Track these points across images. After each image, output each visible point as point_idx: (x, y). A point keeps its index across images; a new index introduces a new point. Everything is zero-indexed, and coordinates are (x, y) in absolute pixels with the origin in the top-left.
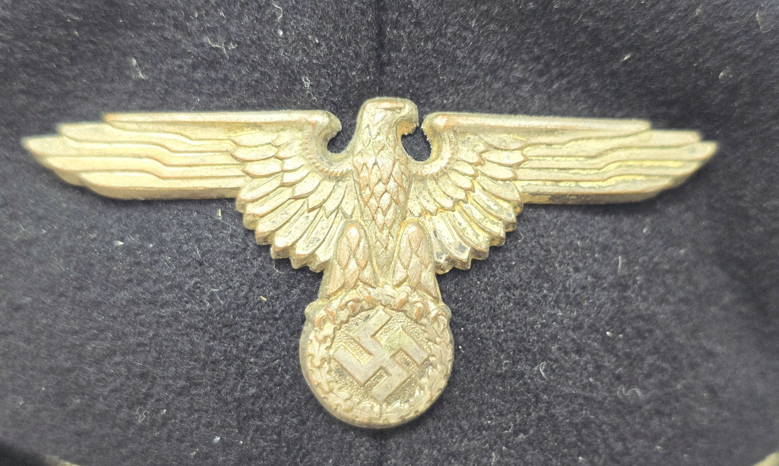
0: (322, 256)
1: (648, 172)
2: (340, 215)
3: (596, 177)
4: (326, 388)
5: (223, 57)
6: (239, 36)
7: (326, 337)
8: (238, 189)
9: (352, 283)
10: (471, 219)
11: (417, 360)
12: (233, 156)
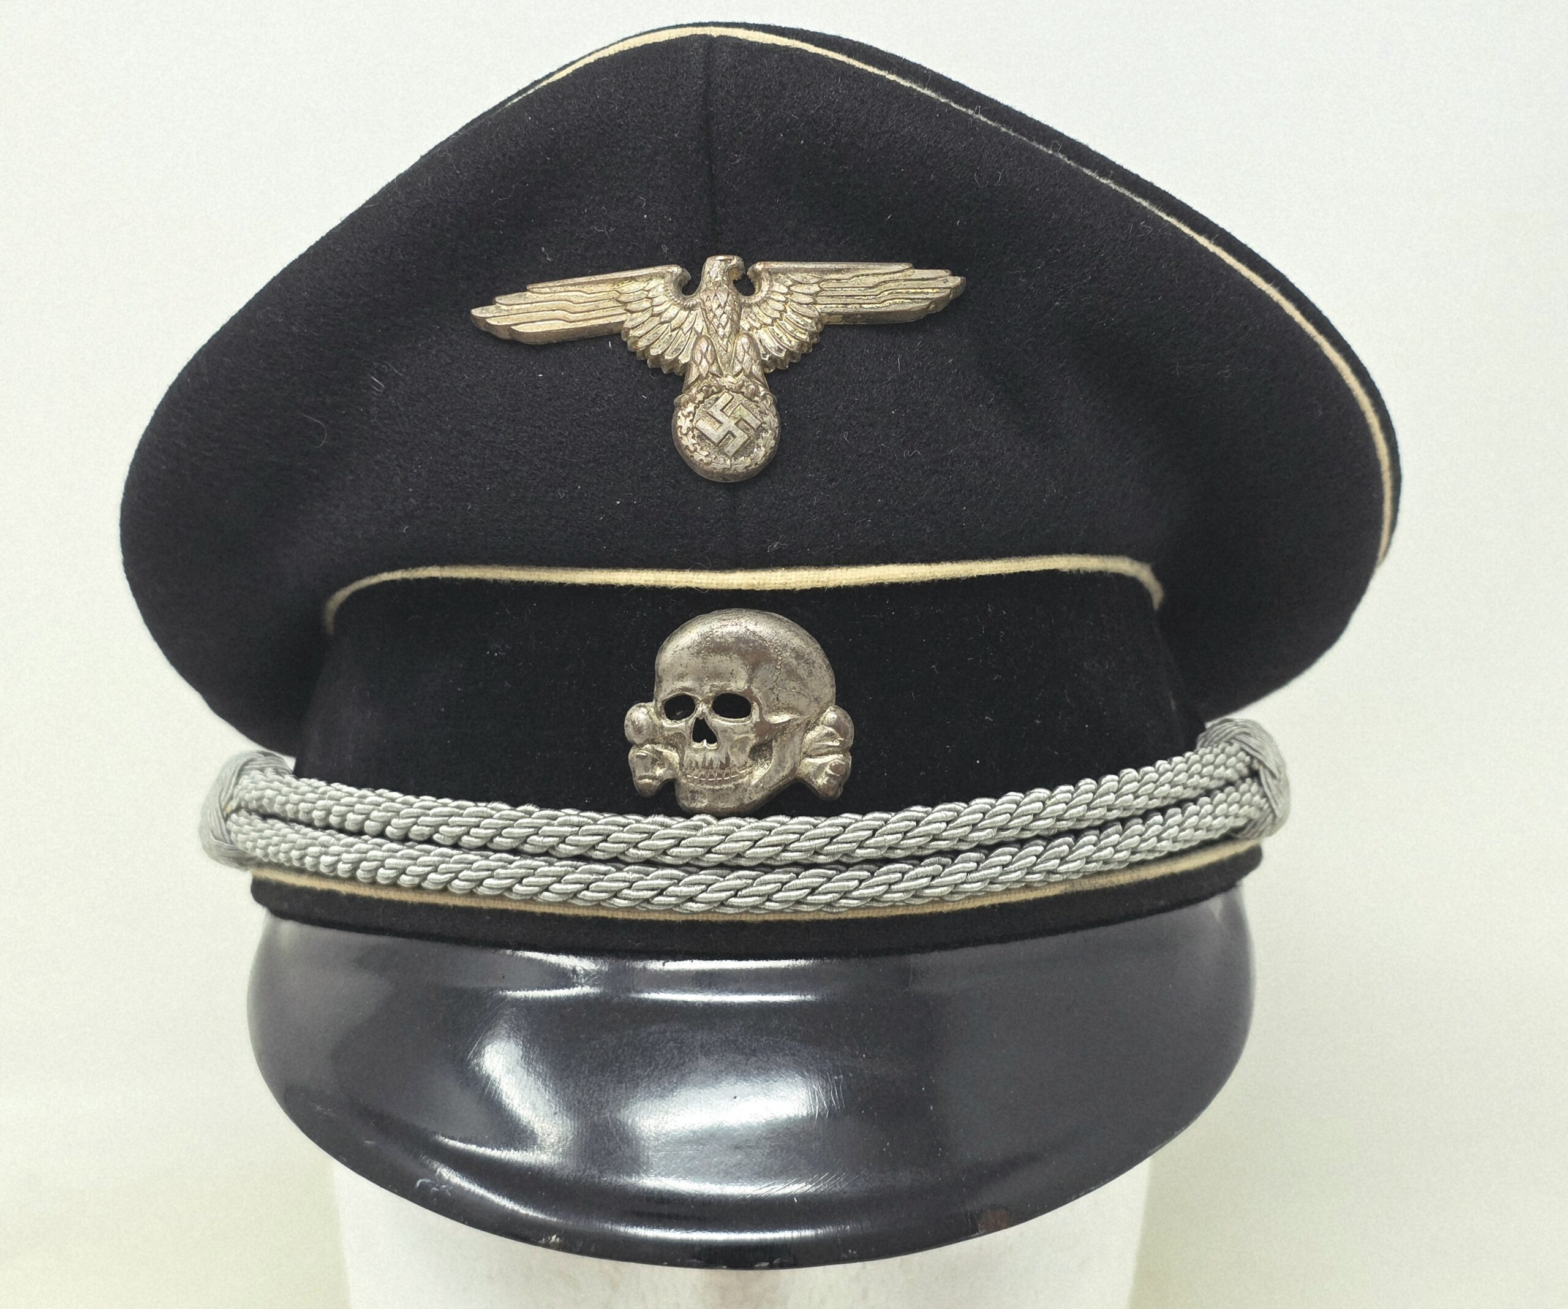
0: (684, 359)
1: (912, 297)
2: (693, 333)
3: (874, 301)
4: (692, 449)
5: (606, 238)
6: (615, 222)
7: (689, 413)
8: (623, 322)
9: (704, 375)
10: (785, 331)
11: (753, 425)
12: (618, 301)
